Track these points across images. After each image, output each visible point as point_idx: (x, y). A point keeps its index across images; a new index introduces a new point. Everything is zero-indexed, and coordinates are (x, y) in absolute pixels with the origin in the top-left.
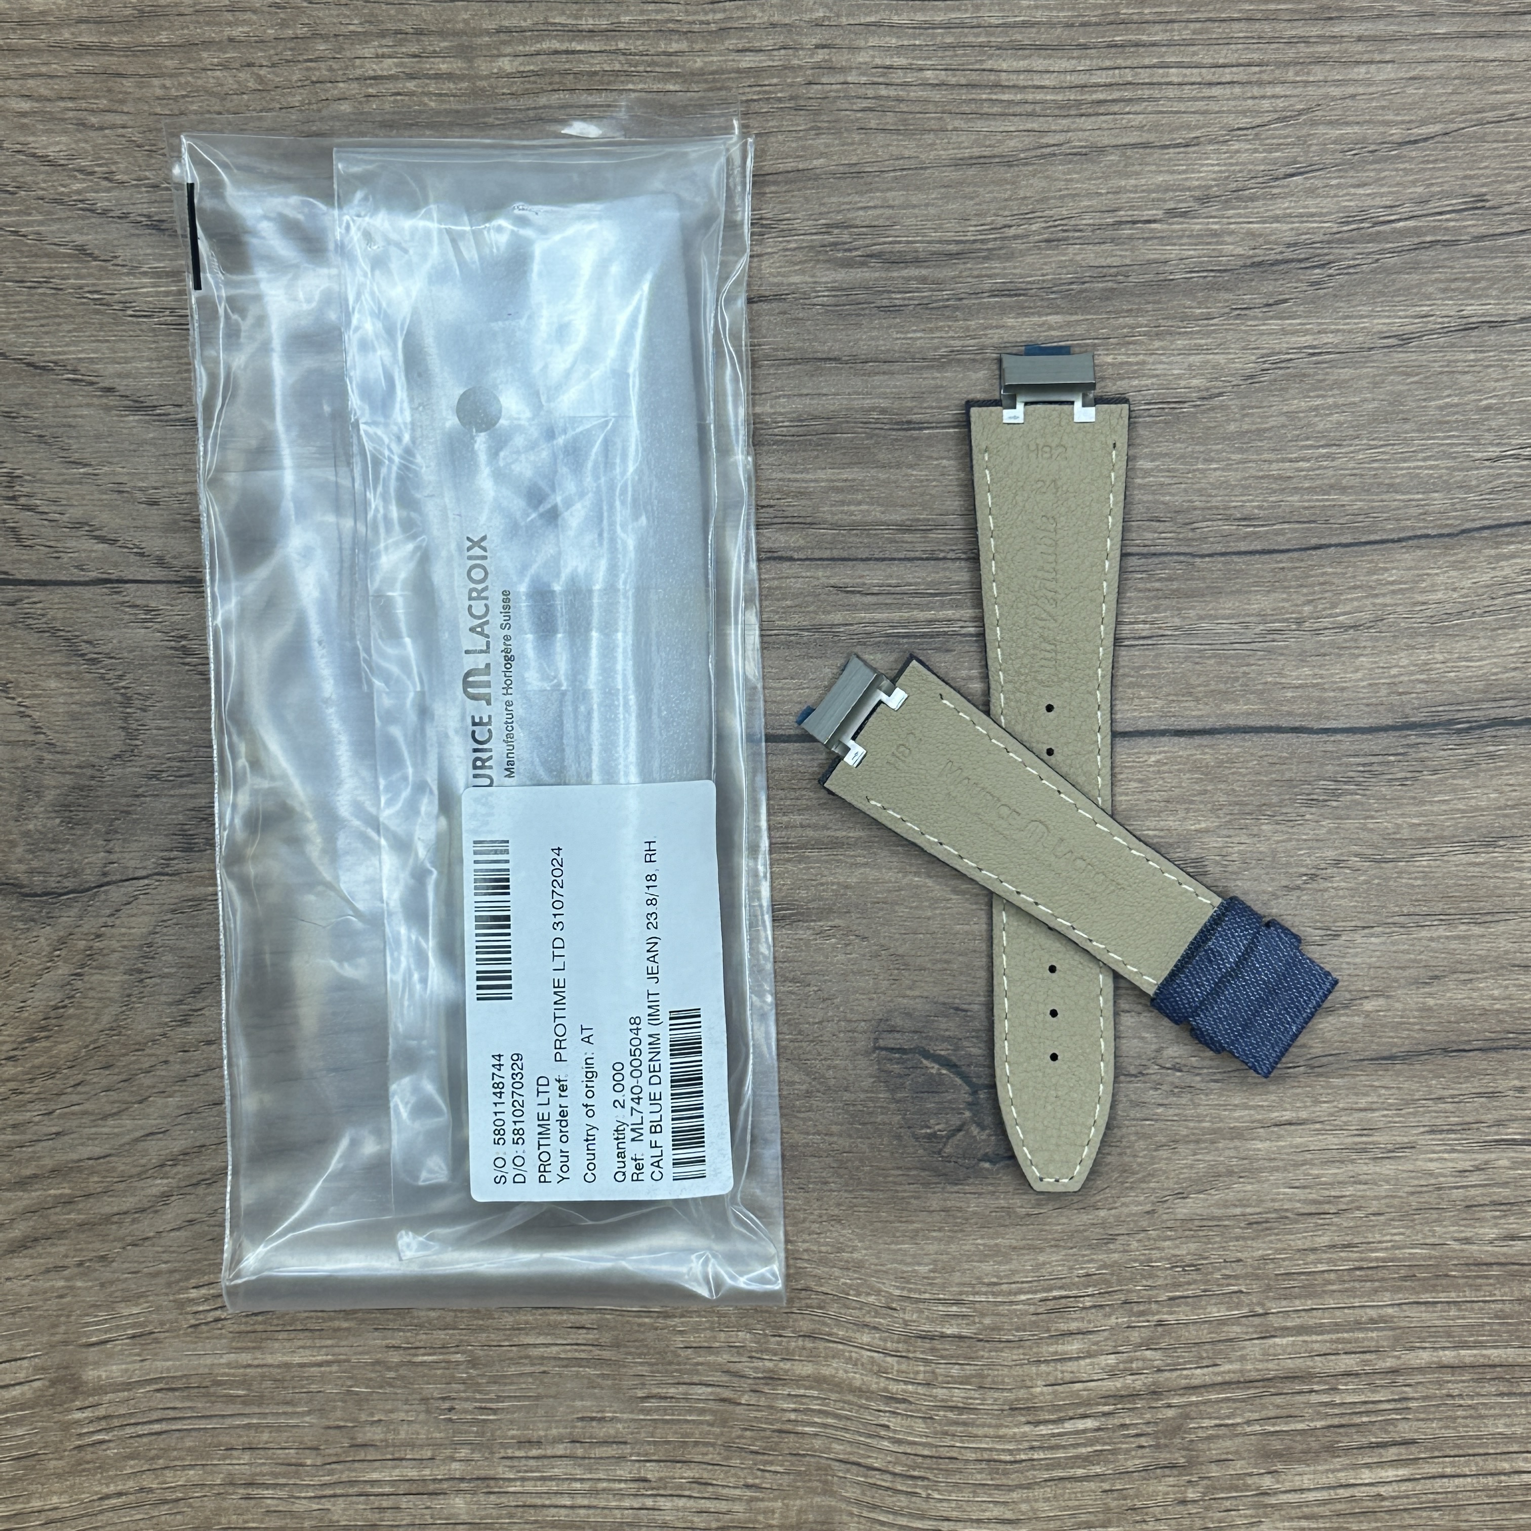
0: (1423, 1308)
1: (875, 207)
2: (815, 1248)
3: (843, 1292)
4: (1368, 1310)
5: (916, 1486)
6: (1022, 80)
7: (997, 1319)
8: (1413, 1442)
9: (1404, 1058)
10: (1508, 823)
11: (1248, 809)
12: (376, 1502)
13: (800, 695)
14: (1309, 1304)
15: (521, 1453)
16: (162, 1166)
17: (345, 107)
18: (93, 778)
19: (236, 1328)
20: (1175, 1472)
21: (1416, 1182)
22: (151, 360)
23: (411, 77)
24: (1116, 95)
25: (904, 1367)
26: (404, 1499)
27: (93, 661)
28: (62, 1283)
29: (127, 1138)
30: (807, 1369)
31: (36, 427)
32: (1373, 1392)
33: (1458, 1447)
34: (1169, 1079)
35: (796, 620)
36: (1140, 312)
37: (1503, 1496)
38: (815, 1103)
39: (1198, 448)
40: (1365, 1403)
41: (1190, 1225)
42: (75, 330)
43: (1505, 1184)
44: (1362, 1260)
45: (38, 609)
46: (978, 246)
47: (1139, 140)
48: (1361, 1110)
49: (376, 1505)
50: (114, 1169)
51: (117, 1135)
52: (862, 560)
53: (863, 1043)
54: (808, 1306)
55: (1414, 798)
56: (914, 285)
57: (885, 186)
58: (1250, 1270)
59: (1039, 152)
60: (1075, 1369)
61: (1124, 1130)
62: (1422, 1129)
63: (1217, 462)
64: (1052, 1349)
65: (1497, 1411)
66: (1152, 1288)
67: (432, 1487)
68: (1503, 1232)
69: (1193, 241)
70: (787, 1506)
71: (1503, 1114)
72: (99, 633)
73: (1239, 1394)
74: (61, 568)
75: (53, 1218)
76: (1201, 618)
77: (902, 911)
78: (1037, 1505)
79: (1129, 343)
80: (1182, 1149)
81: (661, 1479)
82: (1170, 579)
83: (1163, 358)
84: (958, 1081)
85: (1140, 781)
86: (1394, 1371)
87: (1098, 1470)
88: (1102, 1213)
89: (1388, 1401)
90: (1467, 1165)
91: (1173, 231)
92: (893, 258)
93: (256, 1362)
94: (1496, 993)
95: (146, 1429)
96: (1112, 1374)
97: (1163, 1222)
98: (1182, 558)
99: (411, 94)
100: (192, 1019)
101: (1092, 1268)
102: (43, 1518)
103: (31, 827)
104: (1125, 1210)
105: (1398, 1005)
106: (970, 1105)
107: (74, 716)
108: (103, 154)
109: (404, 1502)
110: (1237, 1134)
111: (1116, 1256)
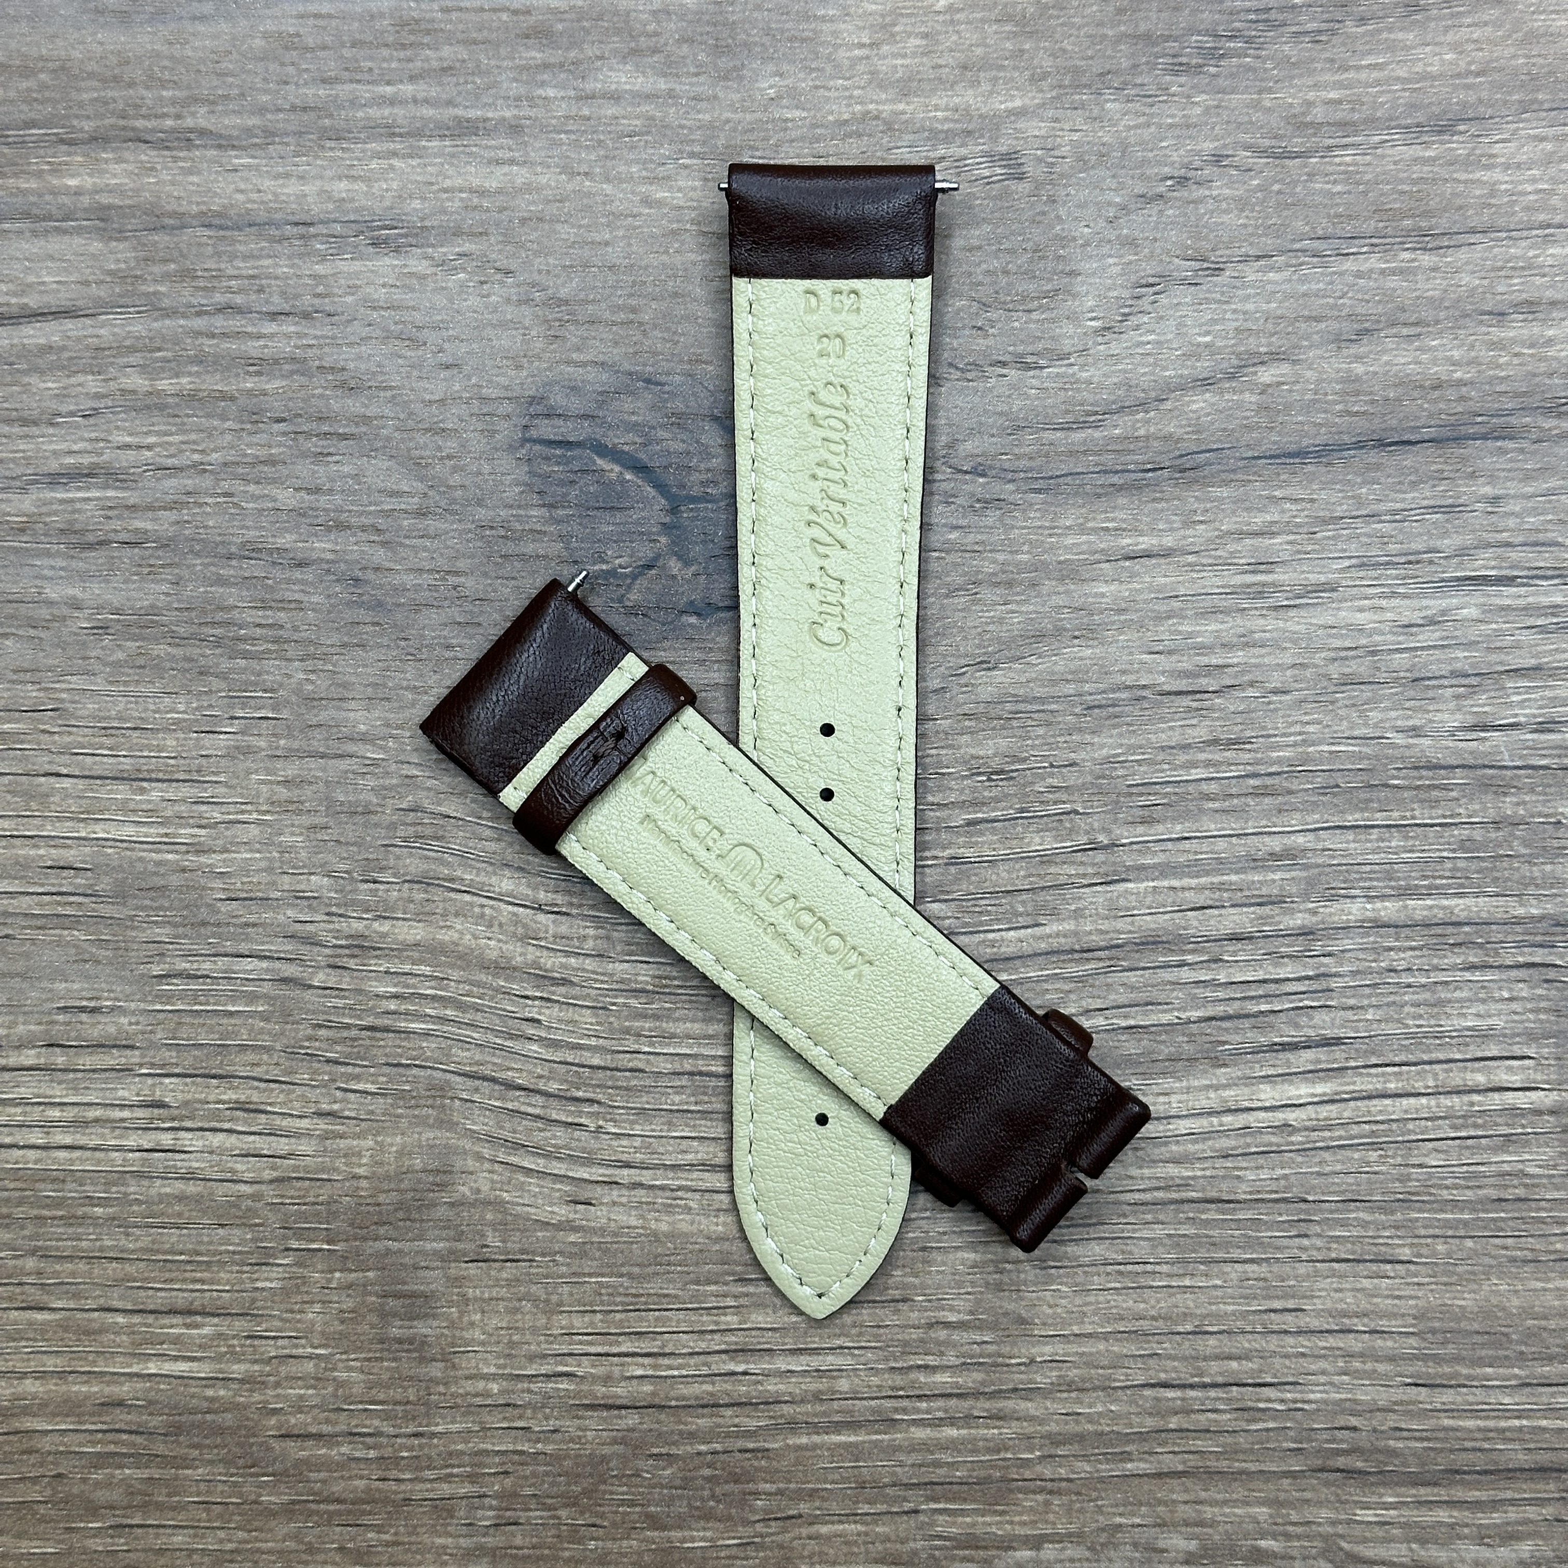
0: (1350, 835)
4: (1267, 839)
5: (580, 1114)
8: (1337, 1041)
9: (1318, 454)
10: (1472, 98)
11: (1084, 80)
14: (1178, 830)
21: (1338, 643)
25: (563, 929)
30: (415, 932)
32: (1276, 965)
33: (1406, 1048)
37: (1476, 1126)
38: (432, 524)
40: (1265, 981)
43: (1470, 645)
44: (1257, 762)
48: (1256, 534)
53: (506, 431)
55: (1332, 61)
58: (1089, 779)
62: (1347, 563)
65: (1464, 994)
68: (1470, 720)
70: (381, 1144)
71: (1468, 539)
73: (1073, 969)
77: (566, 231)
80: (986, 594)
81: (186, 1103)
84: (650, 491)
85: (926, 36)
86: (1306, 933)
89: (1298, 979)
90: (1416, 618)
94: (1456, 354)
97: (958, 705)
105: (1309, 374)
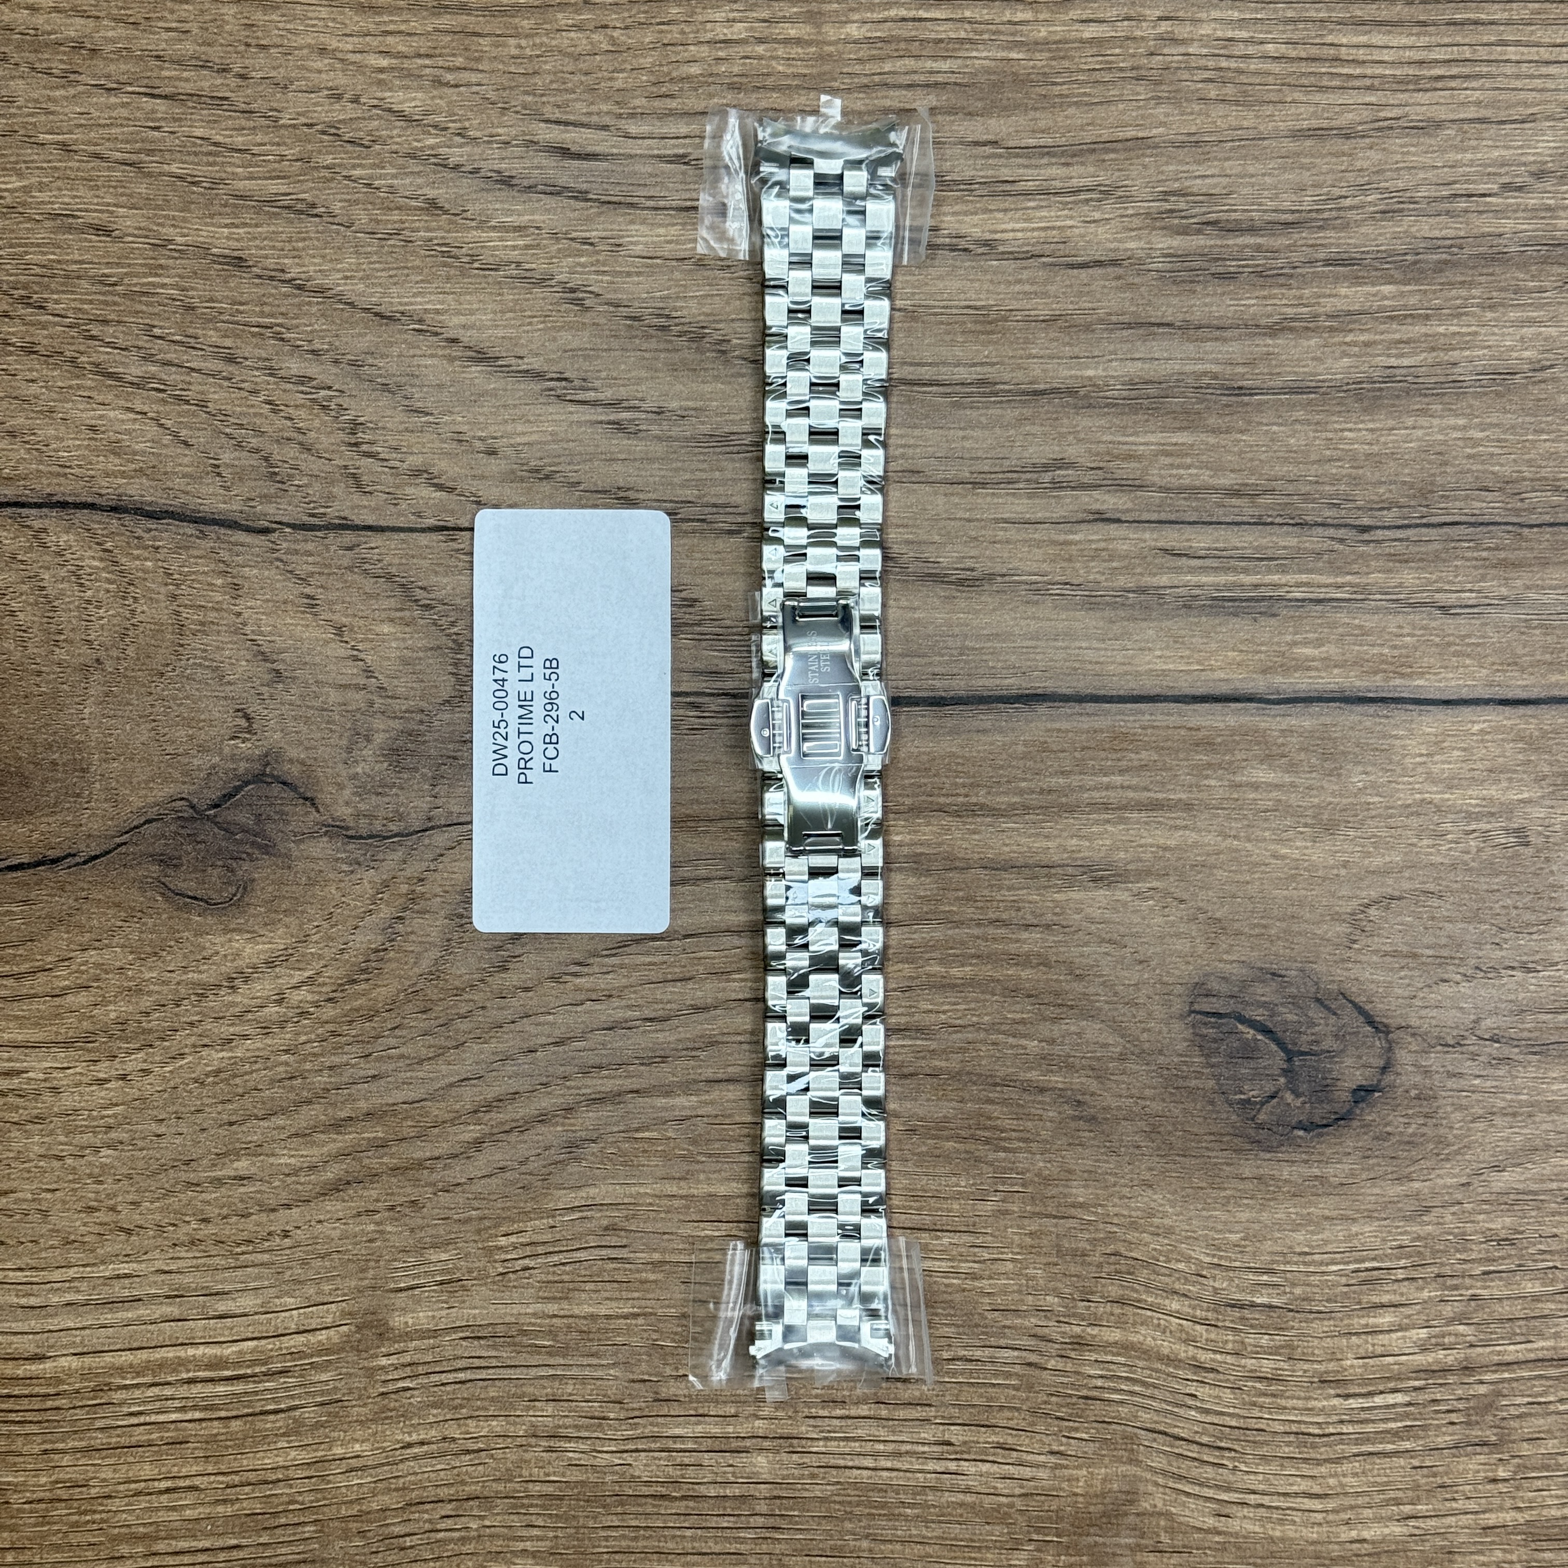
1: (1213, 176)
2: (1125, 1213)
3: (1153, 1258)
6: (1361, 54)
7: (1308, 1289)
12: (679, 1458)
13: (1124, 656)
15: (826, 1413)
16: (475, 1112)
17: (695, 70)
18: (421, 722)
19: (543, 1277)
20: (1486, 1449)
22: (495, 312)
23: (761, 41)
24: (1455, 71)
26: (706, 1455)
27: (428, 607)
28: (372, 1227)
29: (442, 1083)
31: (381, 376)
34: (1488, 1050)
35: (1122, 581)
36: (1471, 284)
39: (1528, 419)
41: (1505, 1199)
42: (422, 281)
45: (374, 555)
46: (1314, 215)
47: (1476, 116)
49: (678, 1461)
50: (427, 1114)
51: (432, 1079)
52: (1190, 523)
54: (1117, 1272)
56: (1248, 253)
57: (1220, 155)
59: (1377, 125)
60: (1386, 1342)
61: (1441, 1102)
63: (1548, 433)
64: (1363, 1321)
66: (1466, 1261)
67: (735, 1444)
69: (1529, 214)
72: (434, 579)
74: (400, 514)
75: (366, 1161)
76: (1528, 588)
78: (1344, 1480)
79: (1462, 314)
82: (1497, 549)
83: (1496, 330)
87: (1407, 1445)
88: (1416, 1185)
91: (1508, 205)
92: (1229, 226)
93: (562, 1313)
95: (451, 1377)
96: (1424, 1350)
98: (1510, 528)
99: (761, 58)
100: (511, 965)
101: (1405, 1240)
102: (344, 1466)
103: (359, 770)
104: (1440, 1182)
106: (1285, 1072)
107: (405, 662)
108: (456, 110)
109: (706, 1458)
110: (1554, 1108)
111: (1430, 1228)
